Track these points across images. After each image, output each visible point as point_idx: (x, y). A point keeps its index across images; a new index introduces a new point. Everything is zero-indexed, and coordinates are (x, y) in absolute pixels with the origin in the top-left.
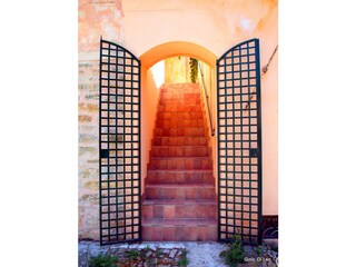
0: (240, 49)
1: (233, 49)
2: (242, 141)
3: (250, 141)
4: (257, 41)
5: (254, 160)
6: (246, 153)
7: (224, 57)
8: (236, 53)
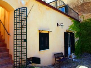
0: (22, 9)
1: (20, 9)
2: (21, 37)
3: (24, 37)
4: (27, 8)
5: (25, 43)
6: (23, 41)
7: (17, 10)
8: (21, 10)
